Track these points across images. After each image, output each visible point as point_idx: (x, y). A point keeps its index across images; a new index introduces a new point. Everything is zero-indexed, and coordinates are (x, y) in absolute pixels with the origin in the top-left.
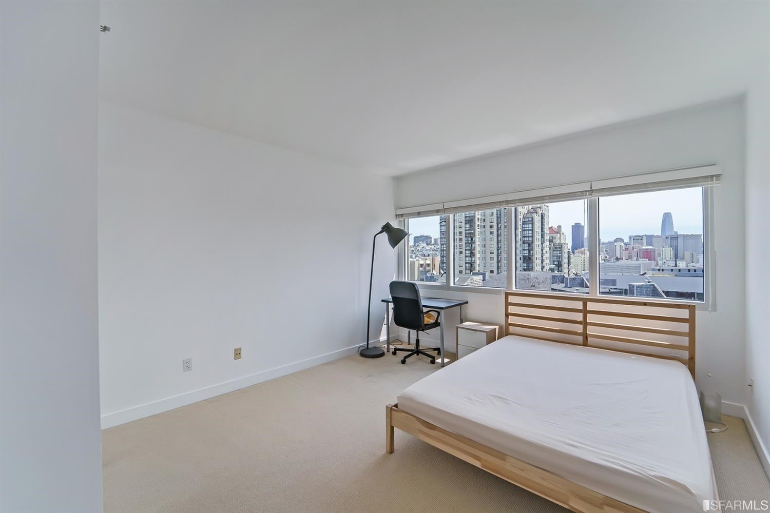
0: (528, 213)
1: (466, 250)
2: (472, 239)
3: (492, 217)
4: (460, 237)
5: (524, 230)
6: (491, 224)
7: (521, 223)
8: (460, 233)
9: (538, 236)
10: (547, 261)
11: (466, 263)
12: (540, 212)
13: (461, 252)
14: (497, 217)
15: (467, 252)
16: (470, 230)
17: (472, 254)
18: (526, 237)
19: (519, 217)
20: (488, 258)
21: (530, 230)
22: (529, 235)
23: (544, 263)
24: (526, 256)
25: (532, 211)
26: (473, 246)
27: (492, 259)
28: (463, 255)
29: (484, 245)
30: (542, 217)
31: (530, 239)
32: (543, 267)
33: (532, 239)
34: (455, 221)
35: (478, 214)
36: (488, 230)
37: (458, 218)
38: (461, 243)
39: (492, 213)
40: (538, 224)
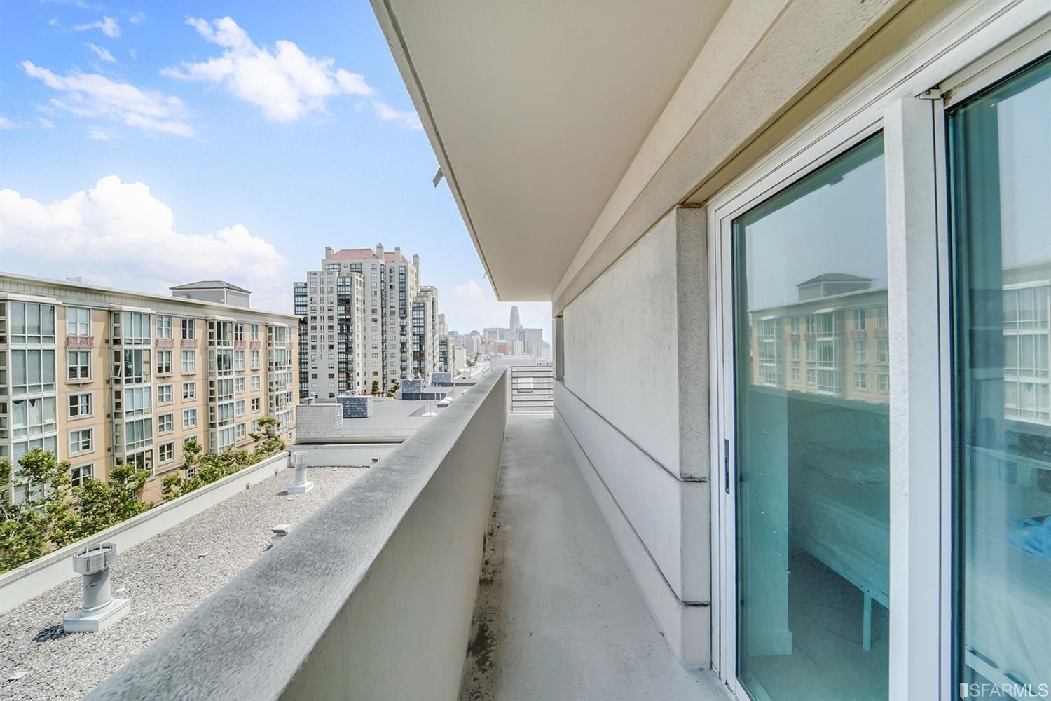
0: (418, 297)
1: (339, 343)
2: (348, 327)
3: (375, 299)
4: (331, 324)
5: (413, 319)
6: (374, 308)
8: (331, 318)
9: (429, 327)
10: (437, 358)
11: (340, 363)
12: (431, 297)
13: (331, 347)
14: (382, 299)
15: (341, 346)
16: (345, 314)
17: (349, 349)
18: (417, 326)
19: (409, 301)
20: (369, 356)
21: (422, 318)
22: (421, 325)
23: (435, 360)
24: (417, 352)
25: (422, 294)
26: (351, 337)
27: (375, 355)
28: (335, 351)
29: (365, 336)
30: (433, 303)
31: (422, 330)
32: (434, 365)
33: (424, 329)
34: (322, 300)
35: (357, 293)
36: (370, 316)
37: (326, 295)
38: (331, 334)
39: (376, 293)
40: (429, 311)
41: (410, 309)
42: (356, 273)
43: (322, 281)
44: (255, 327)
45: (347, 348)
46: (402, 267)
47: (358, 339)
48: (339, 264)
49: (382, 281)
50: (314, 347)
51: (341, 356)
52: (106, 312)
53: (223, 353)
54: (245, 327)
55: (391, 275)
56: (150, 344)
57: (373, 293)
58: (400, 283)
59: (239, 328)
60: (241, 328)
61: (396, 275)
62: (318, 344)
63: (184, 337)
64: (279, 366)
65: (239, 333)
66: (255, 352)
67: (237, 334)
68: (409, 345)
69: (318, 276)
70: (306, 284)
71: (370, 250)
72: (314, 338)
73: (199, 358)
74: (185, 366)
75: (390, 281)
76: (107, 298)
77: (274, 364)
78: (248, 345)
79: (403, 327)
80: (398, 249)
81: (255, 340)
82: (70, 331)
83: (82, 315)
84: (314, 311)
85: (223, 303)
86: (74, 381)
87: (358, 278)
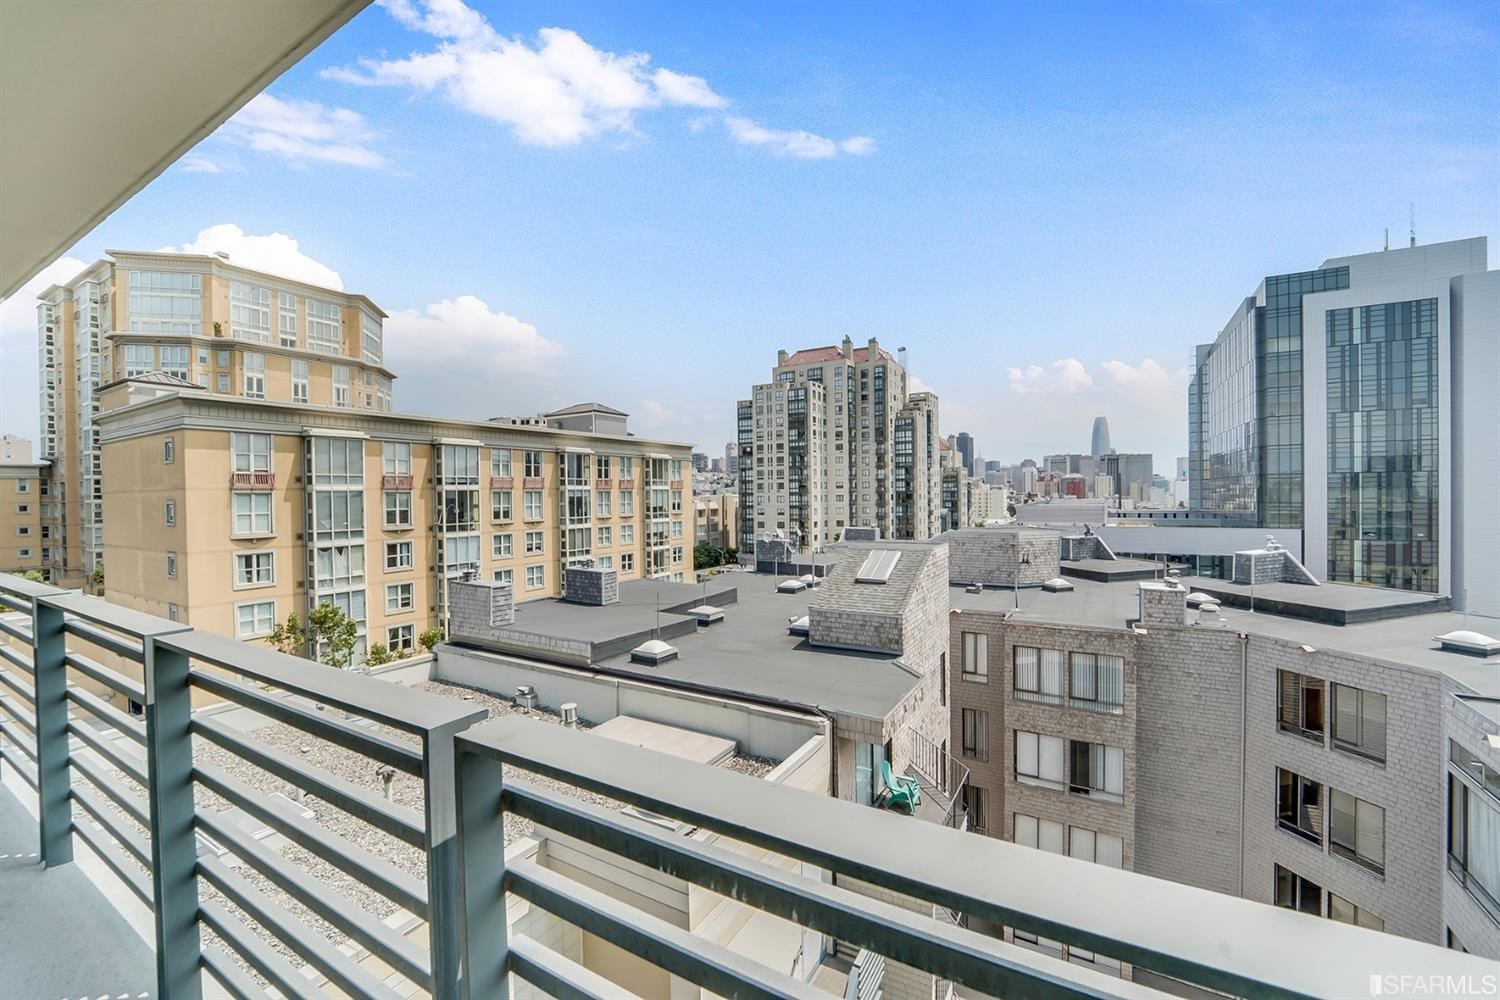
0: (904, 410)
1: (791, 481)
2: (802, 458)
3: (840, 416)
4: (780, 455)
5: (897, 443)
6: (839, 429)
7: (893, 429)
8: (780, 446)
9: (922, 454)
10: (937, 501)
11: (791, 507)
12: (926, 408)
13: (781, 486)
14: (850, 416)
15: (793, 485)
16: (798, 441)
17: (803, 488)
18: (902, 455)
19: (890, 417)
20: (832, 499)
21: (909, 442)
22: (908, 452)
23: (932, 505)
24: (902, 492)
25: (911, 405)
26: (805, 472)
27: (840, 498)
28: (785, 491)
29: (826, 471)
30: (929, 417)
31: (909, 459)
32: (930, 513)
33: (913, 459)
34: (769, 422)
35: (814, 409)
36: (833, 441)
37: (774, 416)
38: (780, 468)
39: (840, 408)
40: (921, 432)
41: (891, 429)
42: (811, 382)
43: (769, 397)
44: (626, 461)
45: (802, 487)
46: (878, 367)
47: (815, 474)
48: (793, 372)
49: (849, 391)
50: (760, 486)
51: (793, 498)
52: (428, 447)
53: (578, 495)
54: (611, 459)
55: (865, 380)
56: (477, 483)
57: (838, 409)
58: (876, 390)
59: (603, 463)
60: (607, 463)
61: (870, 380)
62: (765, 482)
63: (528, 473)
64: (658, 513)
65: (603, 468)
66: (626, 492)
67: (600, 471)
68: (889, 483)
69: (765, 390)
70: (751, 402)
71: (834, 347)
72: (760, 473)
73: (548, 502)
74: (529, 512)
75: (862, 389)
76: (430, 430)
77: (652, 509)
78: (615, 484)
79: (880, 457)
80: (873, 341)
81: (627, 478)
82: (387, 469)
83: (401, 450)
84: (760, 438)
85: (591, 431)
86: (392, 527)
87: (817, 390)
